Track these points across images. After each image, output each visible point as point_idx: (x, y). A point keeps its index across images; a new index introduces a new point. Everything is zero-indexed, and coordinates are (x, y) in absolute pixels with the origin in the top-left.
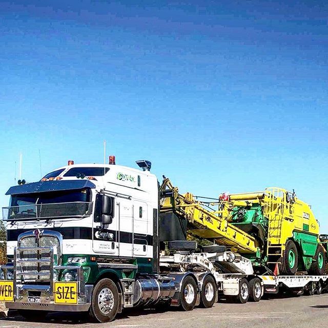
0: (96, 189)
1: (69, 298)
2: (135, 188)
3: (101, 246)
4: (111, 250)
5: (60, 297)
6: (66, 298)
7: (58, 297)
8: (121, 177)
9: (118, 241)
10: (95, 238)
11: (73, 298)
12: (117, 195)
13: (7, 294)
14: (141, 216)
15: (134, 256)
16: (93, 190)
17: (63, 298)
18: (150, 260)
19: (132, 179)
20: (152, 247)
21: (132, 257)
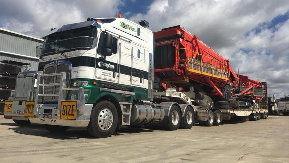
0: (101, 29)
1: (70, 115)
2: (135, 36)
3: (102, 74)
4: (112, 78)
5: (64, 114)
6: (68, 115)
7: (63, 114)
8: (124, 26)
9: (118, 72)
10: (98, 67)
11: (74, 115)
12: (119, 37)
13: (31, 112)
14: (139, 56)
15: (132, 85)
16: (98, 30)
17: (66, 115)
18: (145, 90)
19: (133, 30)
20: (148, 80)
21: (130, 86)
